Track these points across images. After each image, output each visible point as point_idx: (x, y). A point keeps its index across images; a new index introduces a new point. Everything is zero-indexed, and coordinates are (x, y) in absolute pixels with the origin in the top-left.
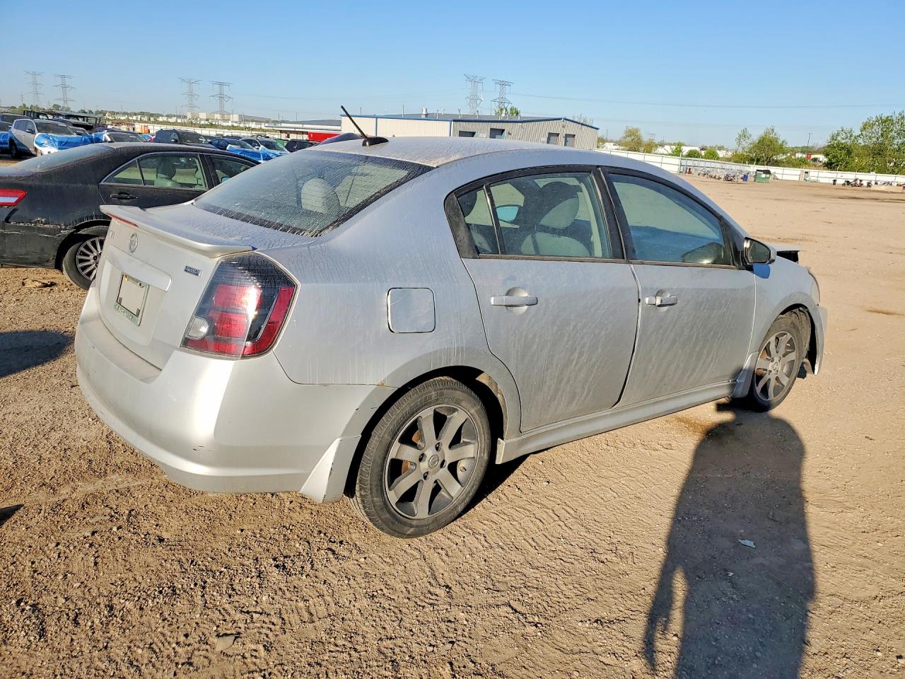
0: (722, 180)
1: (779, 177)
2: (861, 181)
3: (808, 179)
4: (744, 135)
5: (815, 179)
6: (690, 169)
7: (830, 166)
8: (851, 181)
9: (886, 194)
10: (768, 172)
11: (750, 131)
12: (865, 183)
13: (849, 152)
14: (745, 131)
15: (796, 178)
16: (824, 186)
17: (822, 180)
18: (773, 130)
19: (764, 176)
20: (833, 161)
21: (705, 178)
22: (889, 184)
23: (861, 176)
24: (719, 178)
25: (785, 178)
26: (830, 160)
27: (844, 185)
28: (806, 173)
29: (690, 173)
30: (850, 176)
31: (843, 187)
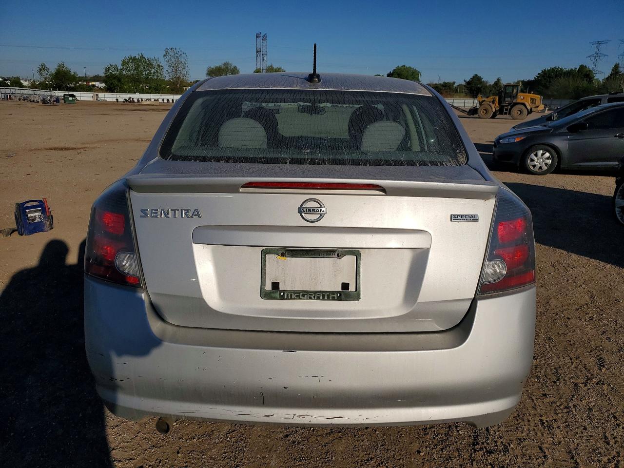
0: (41, 103)
1: (79, 99)
2: (133, 99)
3: (99, 99)
4: (43, 69)
5: (104, 99)
6: (10, 96)
7: (110, 89)
8: (127, 99)
9: (151, 106)
10: (72, 96)
11: (47, 66)
12: (136, 100)
13: (119, 80)
14: (43, 66)
15: (91, 99)
16: (111, 103)
17: (108, 100)
18: (63, 65)
19: (70, 99)
20: (111, 86)
21: (26, 102)
22: (150, 100)
23: (132, 96)
24: (38, 102)
25: (82, 99)
26: (109, 86)
27: (124, 102)
28: (97, 95)
29: (10, 98)
30: (126, 96)
31: (124, 104)
